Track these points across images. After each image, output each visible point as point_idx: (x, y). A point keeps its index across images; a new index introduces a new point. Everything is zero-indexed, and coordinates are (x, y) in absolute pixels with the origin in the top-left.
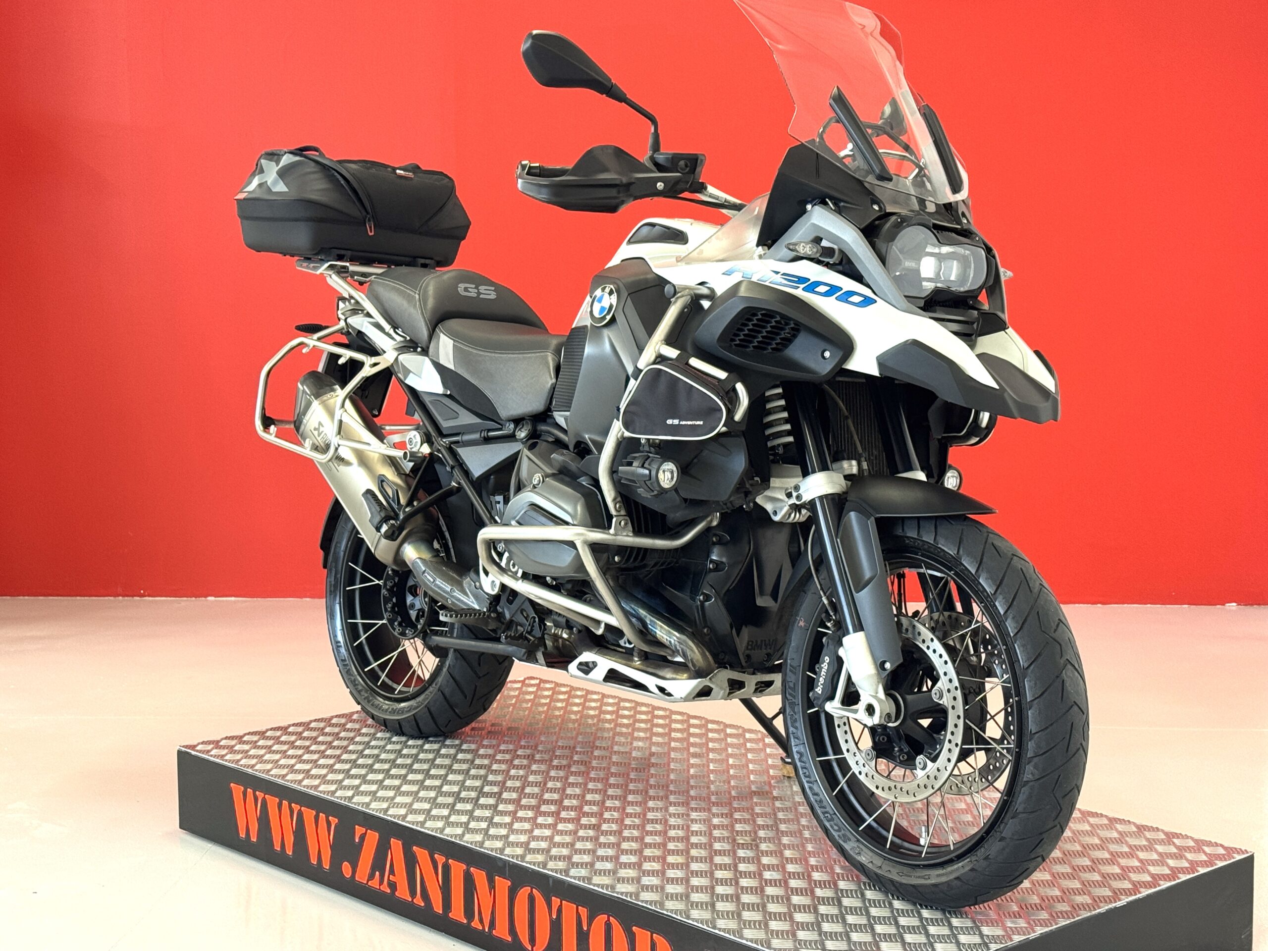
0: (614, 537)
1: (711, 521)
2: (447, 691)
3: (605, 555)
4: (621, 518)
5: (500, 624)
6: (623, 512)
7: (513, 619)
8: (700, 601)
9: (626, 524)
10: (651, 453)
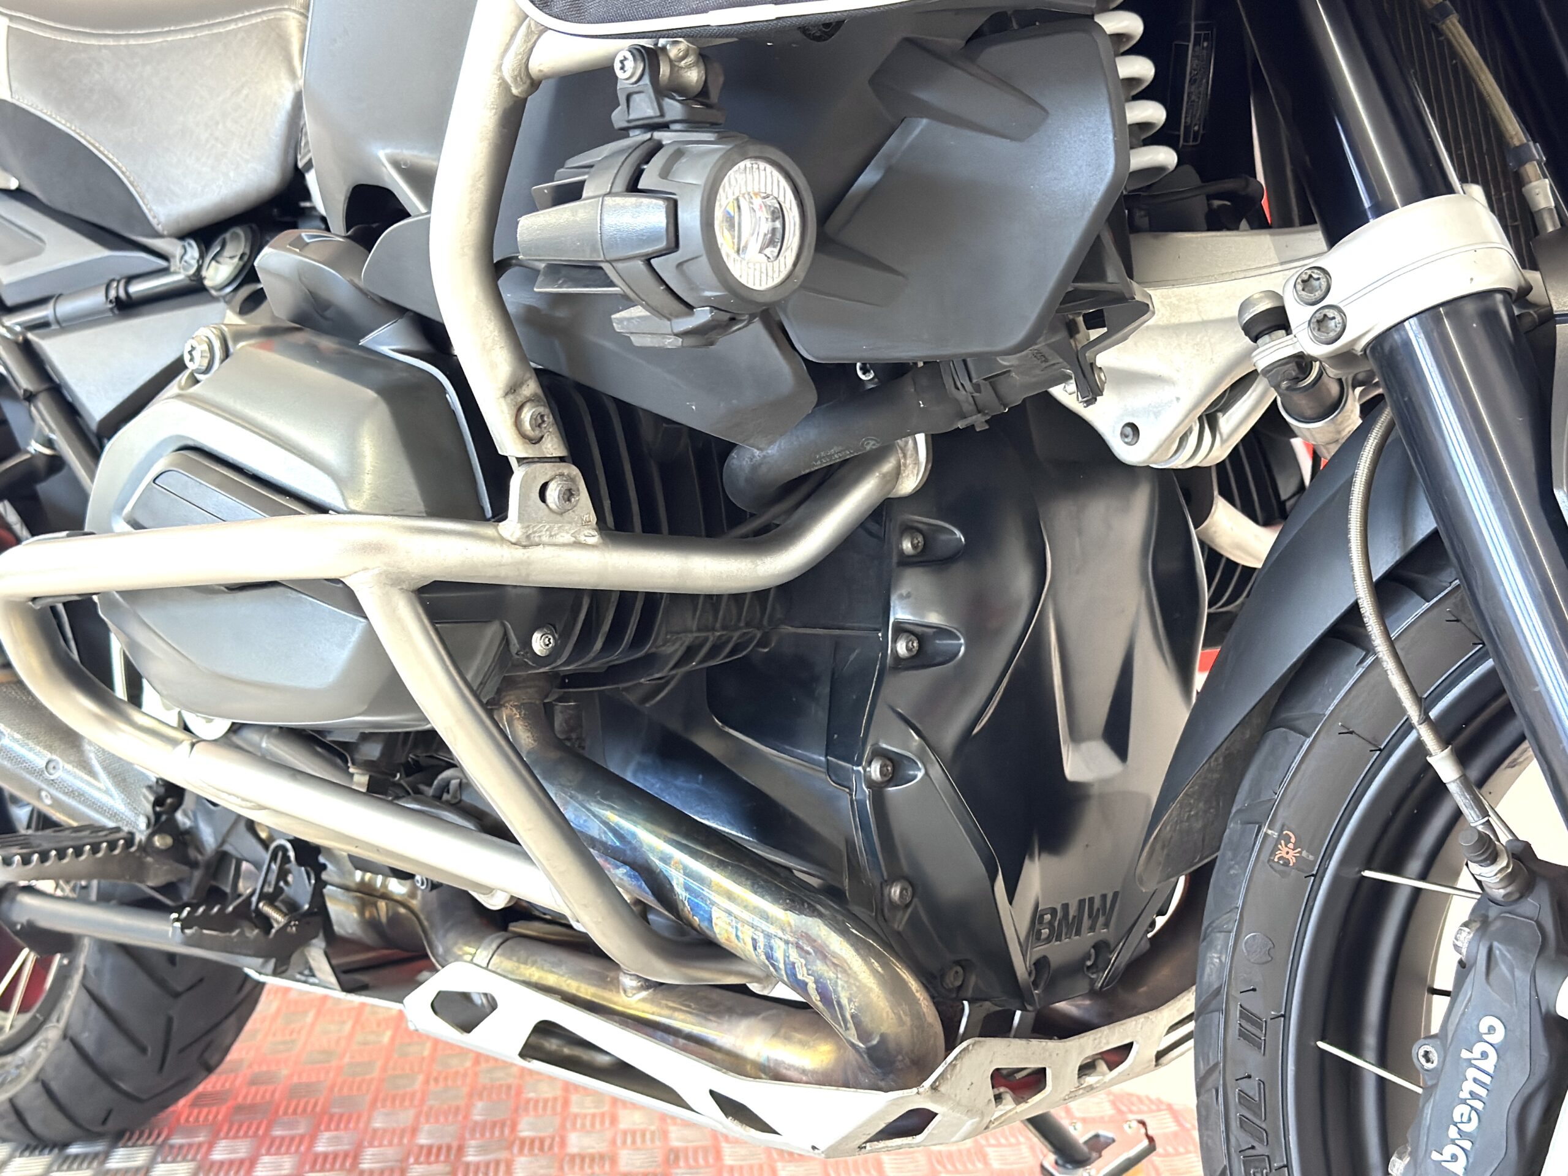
0: (519, 553)
1: (897, 473)
2: (87, 1040)
3: (492, 631)
4: (544, 472)
5: (185, 868)
6: (553, 446)
7: (227, 848)
8: (871, 784)
9: (568, 495)
10: (665, 126)
